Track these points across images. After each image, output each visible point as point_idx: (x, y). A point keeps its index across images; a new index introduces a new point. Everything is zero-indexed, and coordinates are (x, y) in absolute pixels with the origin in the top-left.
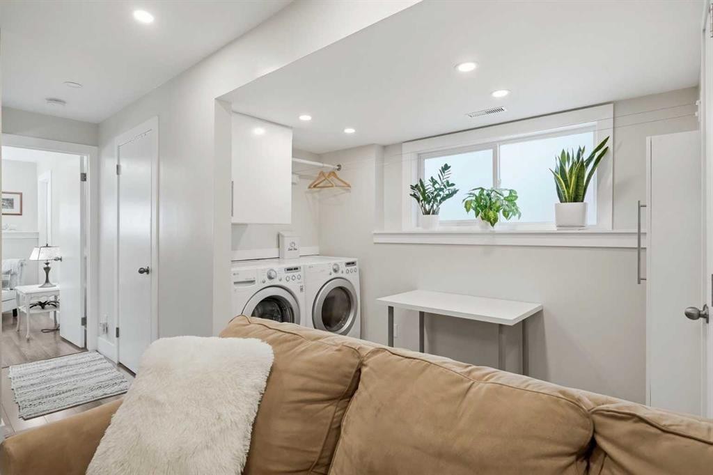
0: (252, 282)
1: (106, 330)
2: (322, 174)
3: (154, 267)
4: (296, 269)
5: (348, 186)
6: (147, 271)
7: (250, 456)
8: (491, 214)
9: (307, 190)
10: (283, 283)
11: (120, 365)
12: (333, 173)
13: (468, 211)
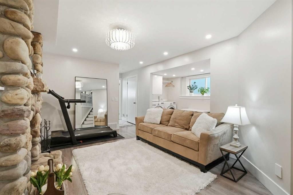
0: (155, 105)
1: (124, 115)
2: (168, 83)
3: (137, 102)
4: (163, 103)
5: (174, 86)
6: (135, 103)
7: (161, 120)
8: (203, 93)
9: (165, 87)
10: (161, 106)
11: (127, 122)
12: (171, 83)
13: (199, 92)
